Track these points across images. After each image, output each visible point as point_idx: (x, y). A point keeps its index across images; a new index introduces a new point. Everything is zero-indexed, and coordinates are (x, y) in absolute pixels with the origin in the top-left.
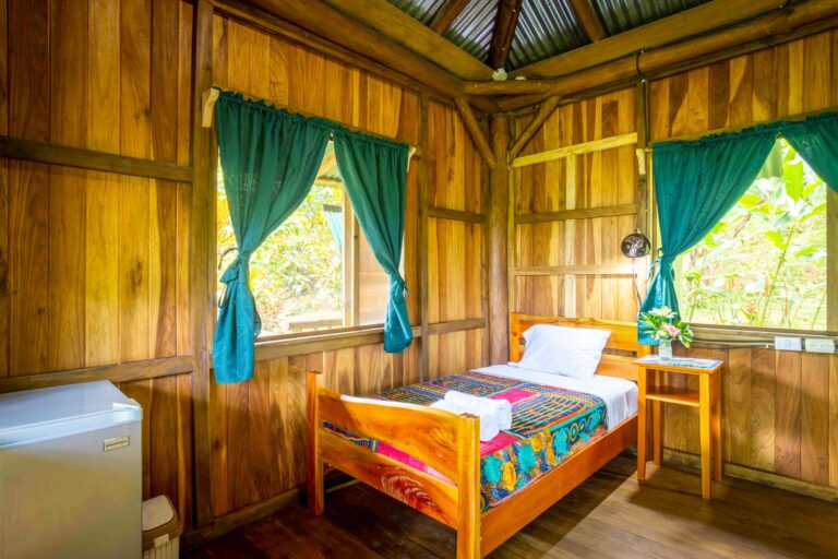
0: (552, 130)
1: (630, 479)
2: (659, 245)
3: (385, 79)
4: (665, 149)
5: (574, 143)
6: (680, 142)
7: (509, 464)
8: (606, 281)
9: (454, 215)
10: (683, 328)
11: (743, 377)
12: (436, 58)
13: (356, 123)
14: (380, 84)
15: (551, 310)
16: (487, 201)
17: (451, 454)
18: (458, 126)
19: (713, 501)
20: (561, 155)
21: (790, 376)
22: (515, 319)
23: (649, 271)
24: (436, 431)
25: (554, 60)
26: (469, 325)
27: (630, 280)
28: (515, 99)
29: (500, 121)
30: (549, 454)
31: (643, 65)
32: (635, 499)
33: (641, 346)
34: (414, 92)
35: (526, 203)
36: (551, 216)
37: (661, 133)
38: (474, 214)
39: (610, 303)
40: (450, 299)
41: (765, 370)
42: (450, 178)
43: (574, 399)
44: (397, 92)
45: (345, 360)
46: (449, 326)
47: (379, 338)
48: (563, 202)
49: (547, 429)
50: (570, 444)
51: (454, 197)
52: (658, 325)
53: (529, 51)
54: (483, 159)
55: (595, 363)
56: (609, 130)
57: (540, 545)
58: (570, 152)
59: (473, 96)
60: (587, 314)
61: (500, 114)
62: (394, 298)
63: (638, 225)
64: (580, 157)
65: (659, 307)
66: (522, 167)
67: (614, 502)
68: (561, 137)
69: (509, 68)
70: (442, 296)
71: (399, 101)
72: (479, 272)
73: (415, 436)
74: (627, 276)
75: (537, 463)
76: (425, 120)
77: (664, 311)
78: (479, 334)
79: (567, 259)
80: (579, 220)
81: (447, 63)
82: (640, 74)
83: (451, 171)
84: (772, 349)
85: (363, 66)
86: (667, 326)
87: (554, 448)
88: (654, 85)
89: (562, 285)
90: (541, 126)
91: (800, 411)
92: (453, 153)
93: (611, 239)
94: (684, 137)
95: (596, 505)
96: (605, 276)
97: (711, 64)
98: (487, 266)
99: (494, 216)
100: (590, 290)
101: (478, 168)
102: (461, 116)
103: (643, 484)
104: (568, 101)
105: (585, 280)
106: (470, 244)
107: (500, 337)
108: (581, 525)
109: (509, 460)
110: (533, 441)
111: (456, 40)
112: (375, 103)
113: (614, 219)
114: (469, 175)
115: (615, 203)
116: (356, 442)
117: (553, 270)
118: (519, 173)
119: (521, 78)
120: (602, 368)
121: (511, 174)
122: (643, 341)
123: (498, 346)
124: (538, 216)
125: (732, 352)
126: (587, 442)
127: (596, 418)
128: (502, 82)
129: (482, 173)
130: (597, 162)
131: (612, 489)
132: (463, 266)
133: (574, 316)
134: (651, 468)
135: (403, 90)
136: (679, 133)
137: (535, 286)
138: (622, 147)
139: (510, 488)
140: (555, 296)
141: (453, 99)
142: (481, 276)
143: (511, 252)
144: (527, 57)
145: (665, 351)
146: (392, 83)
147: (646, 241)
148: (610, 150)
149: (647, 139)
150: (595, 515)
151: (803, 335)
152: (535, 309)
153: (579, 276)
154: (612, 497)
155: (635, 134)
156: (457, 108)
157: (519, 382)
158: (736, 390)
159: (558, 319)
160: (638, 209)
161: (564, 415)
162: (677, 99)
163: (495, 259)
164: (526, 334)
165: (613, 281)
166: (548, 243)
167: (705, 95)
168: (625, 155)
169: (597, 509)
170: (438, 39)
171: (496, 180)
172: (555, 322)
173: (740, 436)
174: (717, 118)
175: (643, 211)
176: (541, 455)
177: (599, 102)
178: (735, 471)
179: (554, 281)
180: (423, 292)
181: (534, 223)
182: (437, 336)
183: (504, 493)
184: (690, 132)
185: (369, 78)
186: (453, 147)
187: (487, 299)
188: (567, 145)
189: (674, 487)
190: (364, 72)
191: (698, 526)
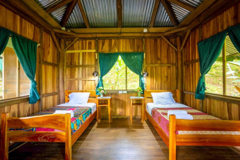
0: (76, 45)
1: (96, 124)
2: (100, 74)
3: (29, 21)
4: (101, 54)
5: (82, 49)
6: (104, 53)
7: (75, 124)
8: (89, 82)
9: (49, 64)
10: (105, 91)
11: (114, 99)
12: (46, 20)
13: (18, 32)
14: (27, 22)
15: (76, 89)
16: (59, 61)
17: (63, 124)
18: (51, 39)
19: (111, 123)
20: (79, 52)
21: (121, 98)
22: (66, 92)
23: (98, 79)
24: (58, 119)
25: (78, 29)
26: (54, 94)
27: (94, 81)
28: (67, 36)
29: (63, 41)
30: (82, 120)
31: (97, 36)
32: (98, 127)
33: (96, 95)
34: (38, 27)
35: (69, 62)
36: (76, 66)
37: (100, 51)
38: (55, 64)
39: (90, 87)
40: (48, 87)
41: (117, 97)
42: (48, 54)
43: (85, 108)
44: (33, 26)
45: (14, 108)
46: (48, 95)
47: (27, 99)
48: (79, 63)
49: (82, 115)
50: (86, 118)
51: (50, 59)
52: (100, 91)
53: (71, 25)
54: (58, 49)
55: (87, 100)
56: (90, 48)
57: (81, 142)
58: (81, 51)
59: (56, 32)
60: (84, 90)
61: (63, 39)
62: (33, 87)
63: (96, 70)
64: (83, 53)
65: (100, 87)
66: (68, 53)
67: (94, 129)
68: (79, 47)
69: (66, 27)
70: (46, 86)
71: (33, 29)
72: (56, 80)
73: (51, 123)
74: (93, 80)
75: (80, 123)
76: (42, 36)
77: (101, 88)
78: (56, 96)
79: (80, 77)
80: (83, 68)
81: (49, 22)
82: (96, 38)
83: (49, 52)
84: (119, 94)
85: (22, 15)
86: (102, 91)
87: (83, 119)
88: (99, 40)
89: (78, 83)
90: (73, 44)
91: (122, 104)
92: (49, 47)
93: (90, 72)
94: (104, 52)
95: (90, 130)
96: (88, 80)
97: (109, 39)
98: (58, 78)
99: (60, 65)
100: (85, 84)
101: (56, 52)
102: (52, 37)
103: (98, 124)
104: (80, 39)
105: (84, 81)
106: (54, 72)
107: (62, 97)
108: (89, 135)
109: (75, 123)
110: (79, 118)
111: (52, 16)
112: (25, 27)
113: (91, 68)
114: (54, 53)
115: (91, 64)
116: (26, 131)
117: (76, 79)
118: (67, 55)
119: (69, 31)
120: (89, 101)
121: (65, 55)
122: (97, 94)
123: (62, 99)
124: (72, 66)
125: (113, 95)
126: (89, 117)
127: (90, 111)
128: (64, 31)
129: (57, 53)
130: (87, 54)
131: (93, 127)
132: (52, 78)
133: (82, 90)
134: (99, 120)
135: (35, 26)
136: (103, 51)
137: (71, 83)
138: (93, 52)
139: (76, 129)
140: (77, 85)
141: (50, 32)
142: (57, 81)
143: (65, 75)
144: (71, 26)
145: (102, 96)
146: (31, 23)
147: (98, 73)
148: (90, 52)
149: (97, 52)
150: (91, 132)
151: (123, 90)
152: (72, 89)
153: (83, 81)
154: (93, 128)
155: (95, 50)
156: (51, 35)
157: (71, 107)
158: (113, 102)
159: (78, 91)
160: (96, 66)
161: (84, 112)
162: (103, 44)
163: (61, 76)
164: (70, 95)
165: (90, 81)
166: (75, 73)
167: (108, 45)
168: (93, 54)
169: (91, 131)
170: (47, 15)
171: (61, 56)
172: (77, 92)
173: (114, 110)
174: (110, 50)
175: (97, 66)
176: (81, 121)
177: (88, 41)
178: (113, 117)
179: (77, 82)
180: (41, 85)
181: (71, 68)
182: (45, 98)
183: (75, 131)
184: (105, 52)
185: (23, 19)
186: (49, 45)
187: (58, 87)
188: (80, 50)
189: (104, 123)
190: (21, 17)
191: (109, 128)
